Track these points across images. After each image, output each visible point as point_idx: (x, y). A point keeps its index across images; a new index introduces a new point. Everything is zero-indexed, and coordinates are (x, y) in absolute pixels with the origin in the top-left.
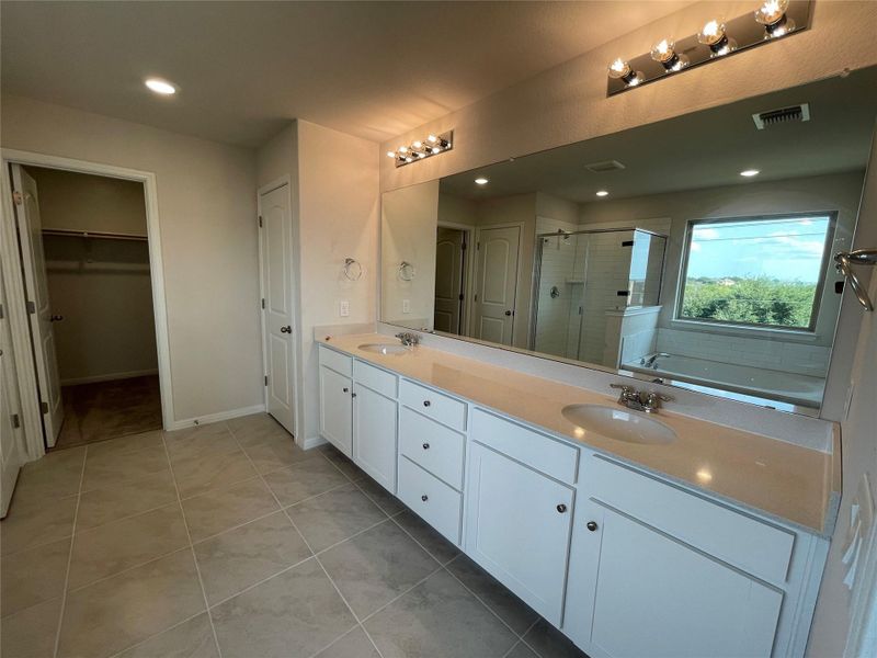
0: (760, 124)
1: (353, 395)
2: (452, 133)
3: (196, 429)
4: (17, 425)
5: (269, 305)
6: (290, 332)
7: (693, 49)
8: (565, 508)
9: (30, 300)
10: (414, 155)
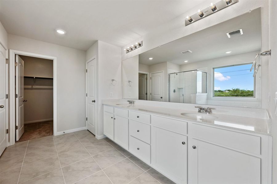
0: (229, 36)
1: (114, 119)
2: (142, 42)
3: (64, 135)
4: (7, 133)
5: (88, 95)
6: (95, 102)
7: (207, 11)
8: (184, 143)
9: (16, 94)
10: (132, 49)
